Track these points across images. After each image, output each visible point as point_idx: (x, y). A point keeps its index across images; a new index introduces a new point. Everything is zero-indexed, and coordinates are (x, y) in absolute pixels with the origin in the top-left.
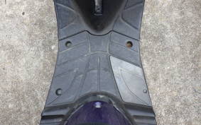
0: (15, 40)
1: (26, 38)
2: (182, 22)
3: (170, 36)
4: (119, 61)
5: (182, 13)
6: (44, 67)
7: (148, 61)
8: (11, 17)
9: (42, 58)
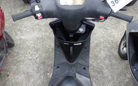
0: (30, 70)
1: (36, 69)
2: (111, 65)
3: (106, 71)
4: (80, 75)
5: (110, 61)
6: (43, 84)
7: (96, 83)
8: (31, 60)
9: (42, 79)
